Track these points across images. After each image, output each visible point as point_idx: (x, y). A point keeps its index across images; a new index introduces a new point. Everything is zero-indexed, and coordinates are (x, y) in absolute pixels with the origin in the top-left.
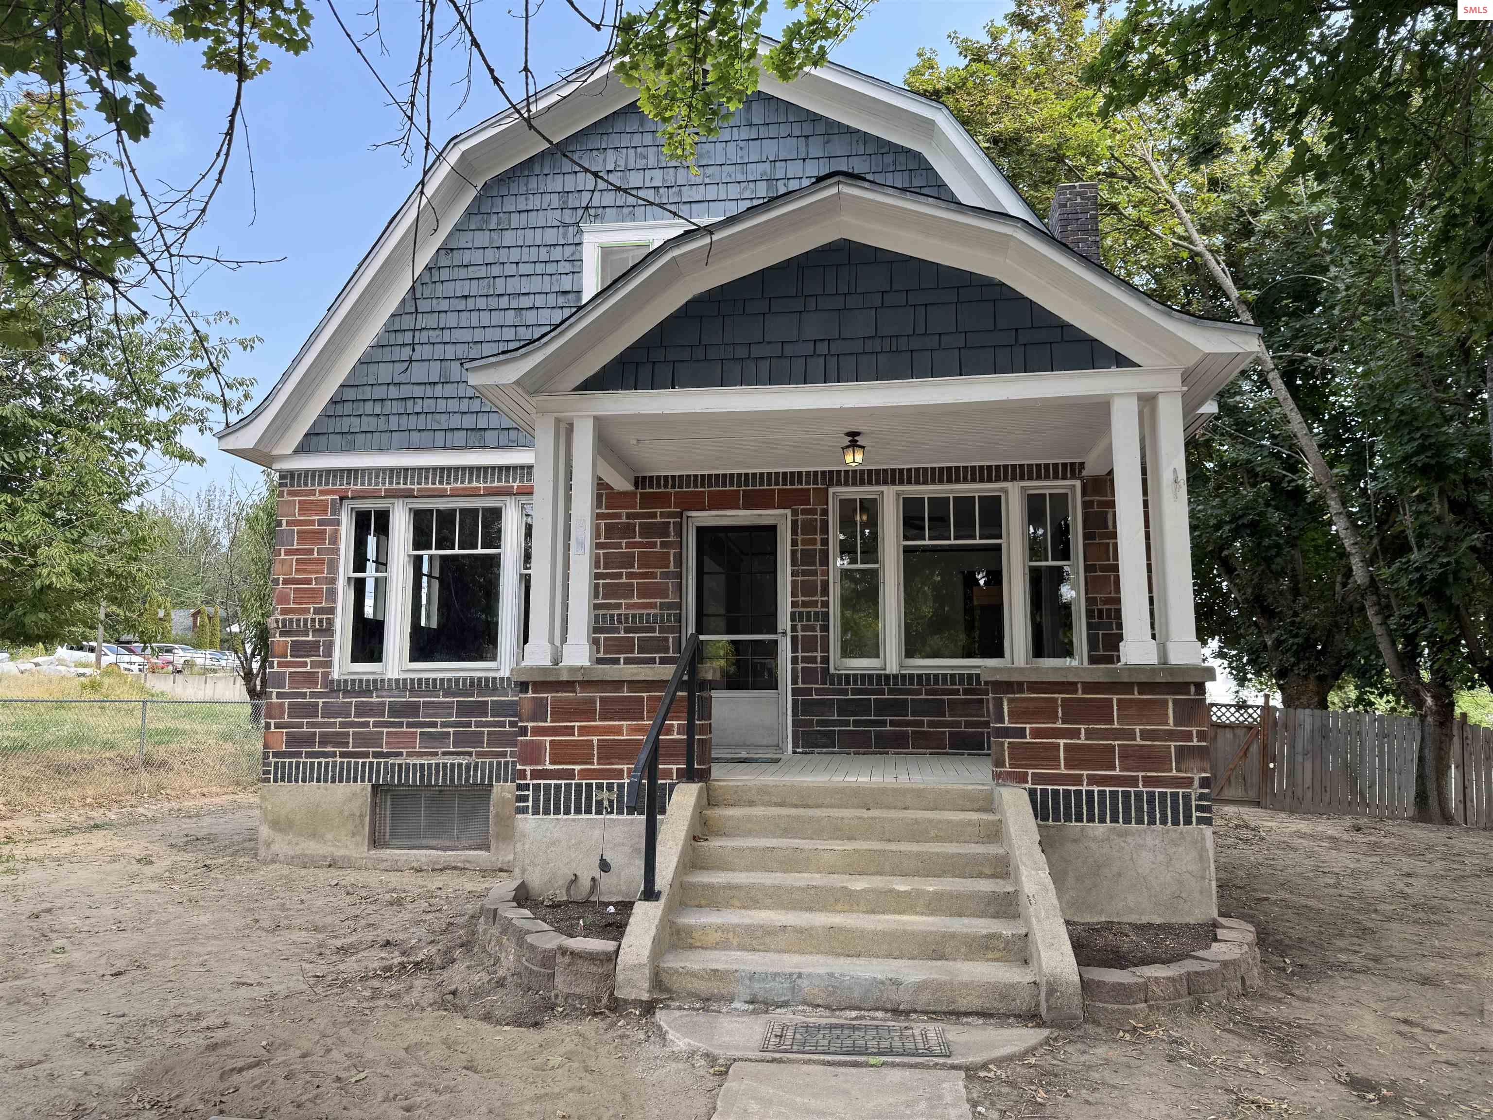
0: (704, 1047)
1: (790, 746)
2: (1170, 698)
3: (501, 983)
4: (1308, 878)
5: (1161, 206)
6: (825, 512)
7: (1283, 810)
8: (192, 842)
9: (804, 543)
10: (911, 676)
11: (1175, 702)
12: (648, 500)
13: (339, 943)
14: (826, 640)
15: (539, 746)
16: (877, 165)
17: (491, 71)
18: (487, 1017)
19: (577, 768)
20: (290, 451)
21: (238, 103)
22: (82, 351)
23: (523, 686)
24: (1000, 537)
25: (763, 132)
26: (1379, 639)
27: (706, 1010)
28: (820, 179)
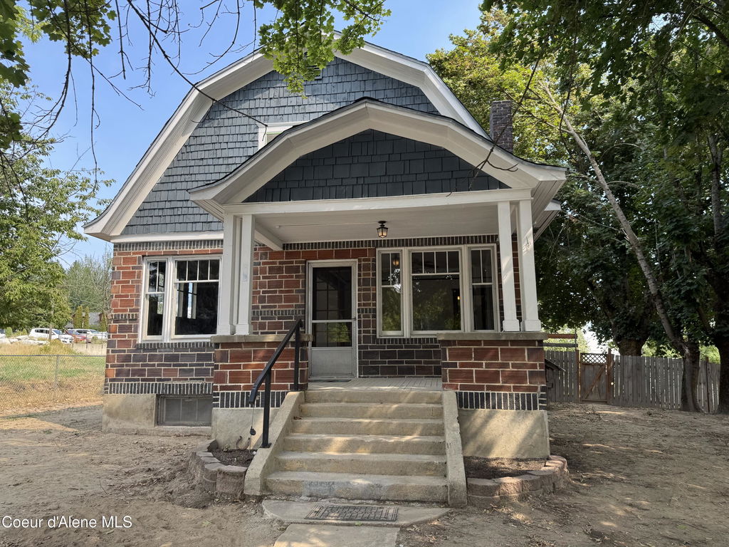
0: (279, 517)
1: (358, 374)
2: (526, 347)
3: (193, 488)
4: (615, 438)
5: (552, 112)
6: (374, 260)
7: (617, 406)
8: (74, 423)
9: (364, 275)
10: (416, 339)
11: (528, 349)
12: (289, 255)
13: (127, 470)
14: (375, 322)
15: (224, 374)
16: (398, 94)
17: (164, 52)
18: (183, 504)
19: (242, 385)
20: (119, 234)
21: (69, 69)
22: (30, 188)
23: (217, 345)
24: (458, 272)
25: (344, 79)
26: (663, 321)
27: (287, 500)
28: (356, 101)
